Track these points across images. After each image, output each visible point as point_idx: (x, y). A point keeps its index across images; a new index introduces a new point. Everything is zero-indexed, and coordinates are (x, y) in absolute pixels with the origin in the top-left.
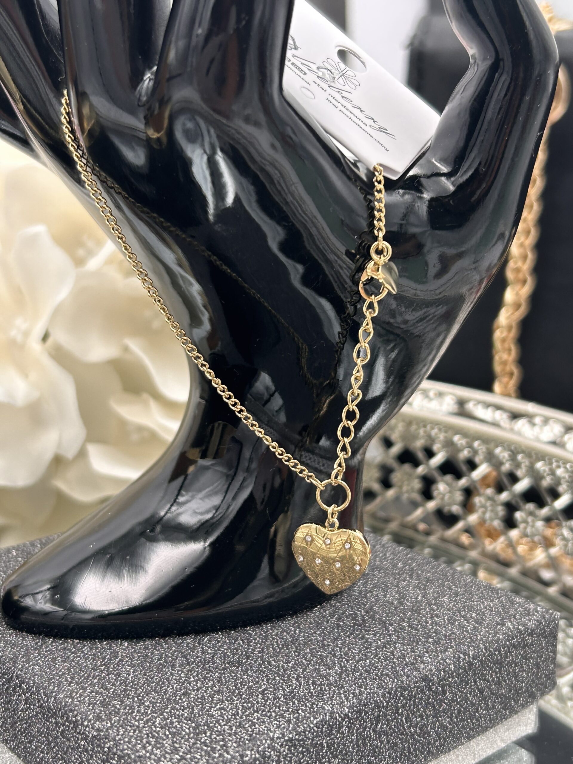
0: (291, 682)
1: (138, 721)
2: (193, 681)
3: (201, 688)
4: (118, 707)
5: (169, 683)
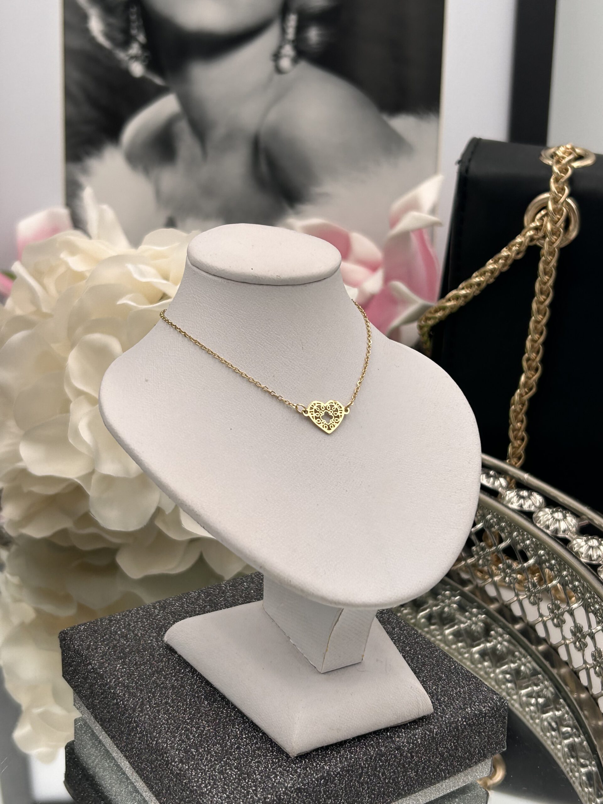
1: (205, 766)
2: (245, 738)
3: (249, 744)
4: (194, 753)
5: (229, 738)
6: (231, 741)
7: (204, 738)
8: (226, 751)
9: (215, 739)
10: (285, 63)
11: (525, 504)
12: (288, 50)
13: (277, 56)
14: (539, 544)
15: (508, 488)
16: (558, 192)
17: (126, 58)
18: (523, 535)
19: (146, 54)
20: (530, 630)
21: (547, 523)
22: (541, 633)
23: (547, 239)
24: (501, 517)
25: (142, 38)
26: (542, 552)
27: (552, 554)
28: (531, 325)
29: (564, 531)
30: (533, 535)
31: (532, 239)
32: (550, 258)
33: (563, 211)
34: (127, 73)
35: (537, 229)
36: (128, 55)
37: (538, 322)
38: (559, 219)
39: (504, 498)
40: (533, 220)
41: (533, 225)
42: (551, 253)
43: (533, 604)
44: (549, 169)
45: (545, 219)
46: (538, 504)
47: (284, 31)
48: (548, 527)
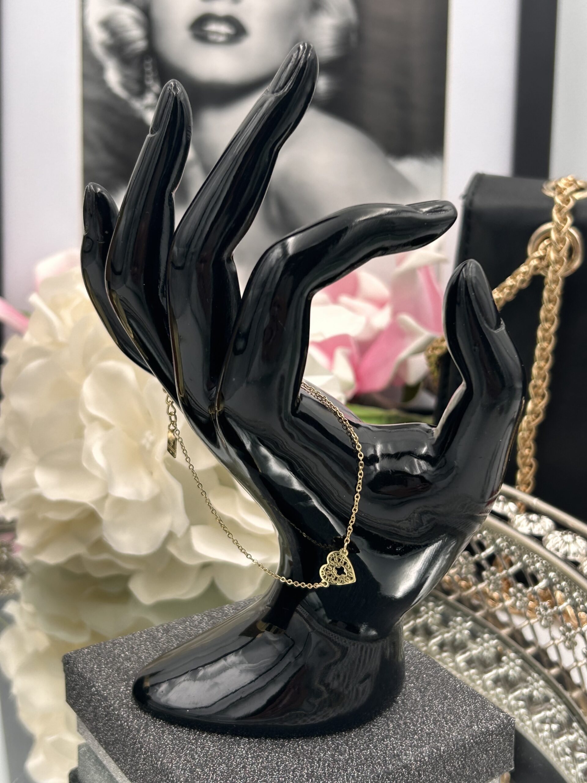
0: (314, 764)
3: (254, 763)
5: (234, 758)
6: (236, 760)
7: (210, 758)
8: (232, 771)
9: (221, 759)
11: (534, 527)
14: (550, 567)
15: (518, 512)
16: (561, 222)
17: (142, 108)
18: (533, 557)
20: (542, 655)
21: (557, 546)
22: (553, 656)
23: (551, 268)
24: (511, 541)
25: (156, 89)
26: (552, 574)
27: (562, 576)
28: (537, 353)
29: (574, 554)
30: (544, 558)
31: (536, 268)
32: (553, 286)
33: (565, 240)
35: (541, 258)
36: (143, 105)
37: (543, 349)
38: (562, 248)
39: (513, 522)
40: (537, 249)
41: (537, 254)
42: (556, 282)
43: (545, 627)
44: (551, 201)
45: (548, 249)
46: (547, 528)
48: (558, 550)
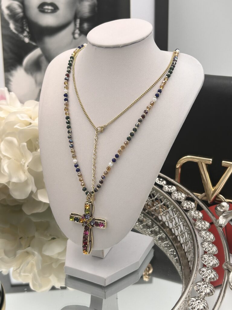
10: (77, 36)
12: (77, 31)
13: (73, 34)
17: (23, 37)
19: (29, 35)
25: (27, 30)
34: (23, 42)
36: (23, 36)
47: (75, 25)
